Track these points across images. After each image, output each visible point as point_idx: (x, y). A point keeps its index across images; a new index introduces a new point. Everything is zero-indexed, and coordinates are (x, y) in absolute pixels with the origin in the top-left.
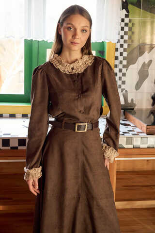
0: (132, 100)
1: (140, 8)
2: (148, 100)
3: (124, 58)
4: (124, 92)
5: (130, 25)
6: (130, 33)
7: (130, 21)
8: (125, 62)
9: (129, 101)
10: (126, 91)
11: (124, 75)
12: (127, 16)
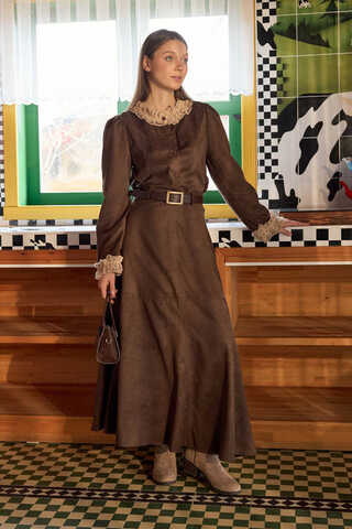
0: (292, 191)
1: (295, 38)
2: (321, 191)
3: (274, 122)
4: (277, 178)
5: (279, 67)
6: (280, 80)
7: (279, 61)
8: (275, 129)
9: (288, 194)
10: (281, 177)
11: (275, 149)
12: (273, 54)
